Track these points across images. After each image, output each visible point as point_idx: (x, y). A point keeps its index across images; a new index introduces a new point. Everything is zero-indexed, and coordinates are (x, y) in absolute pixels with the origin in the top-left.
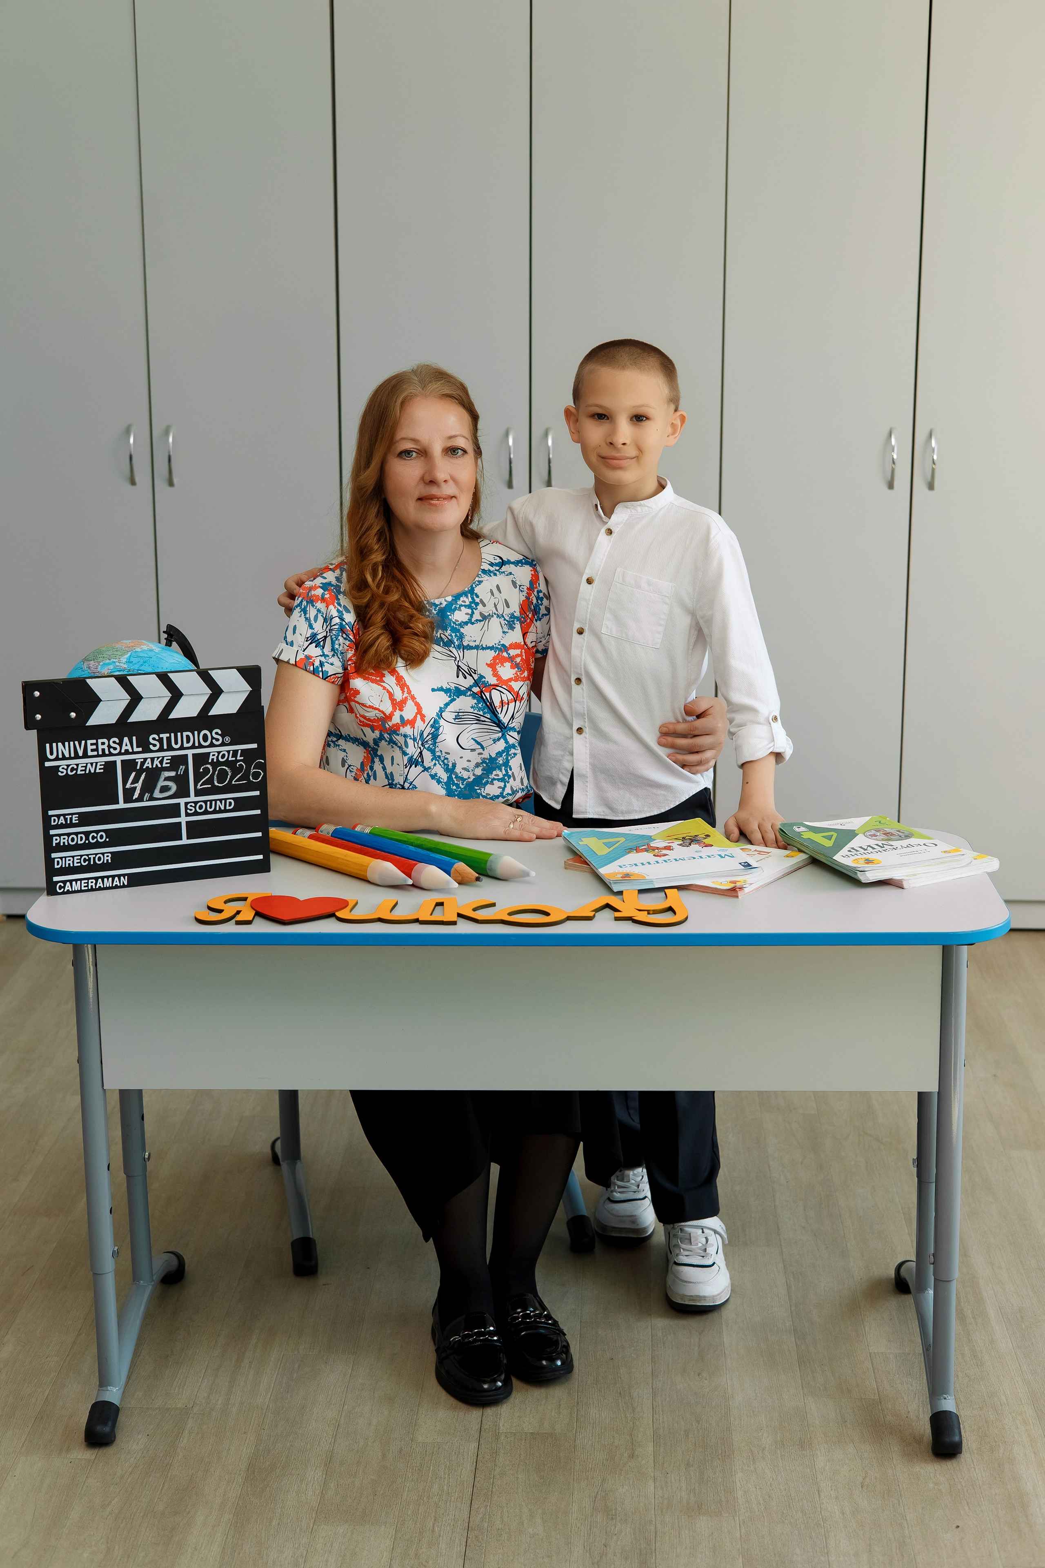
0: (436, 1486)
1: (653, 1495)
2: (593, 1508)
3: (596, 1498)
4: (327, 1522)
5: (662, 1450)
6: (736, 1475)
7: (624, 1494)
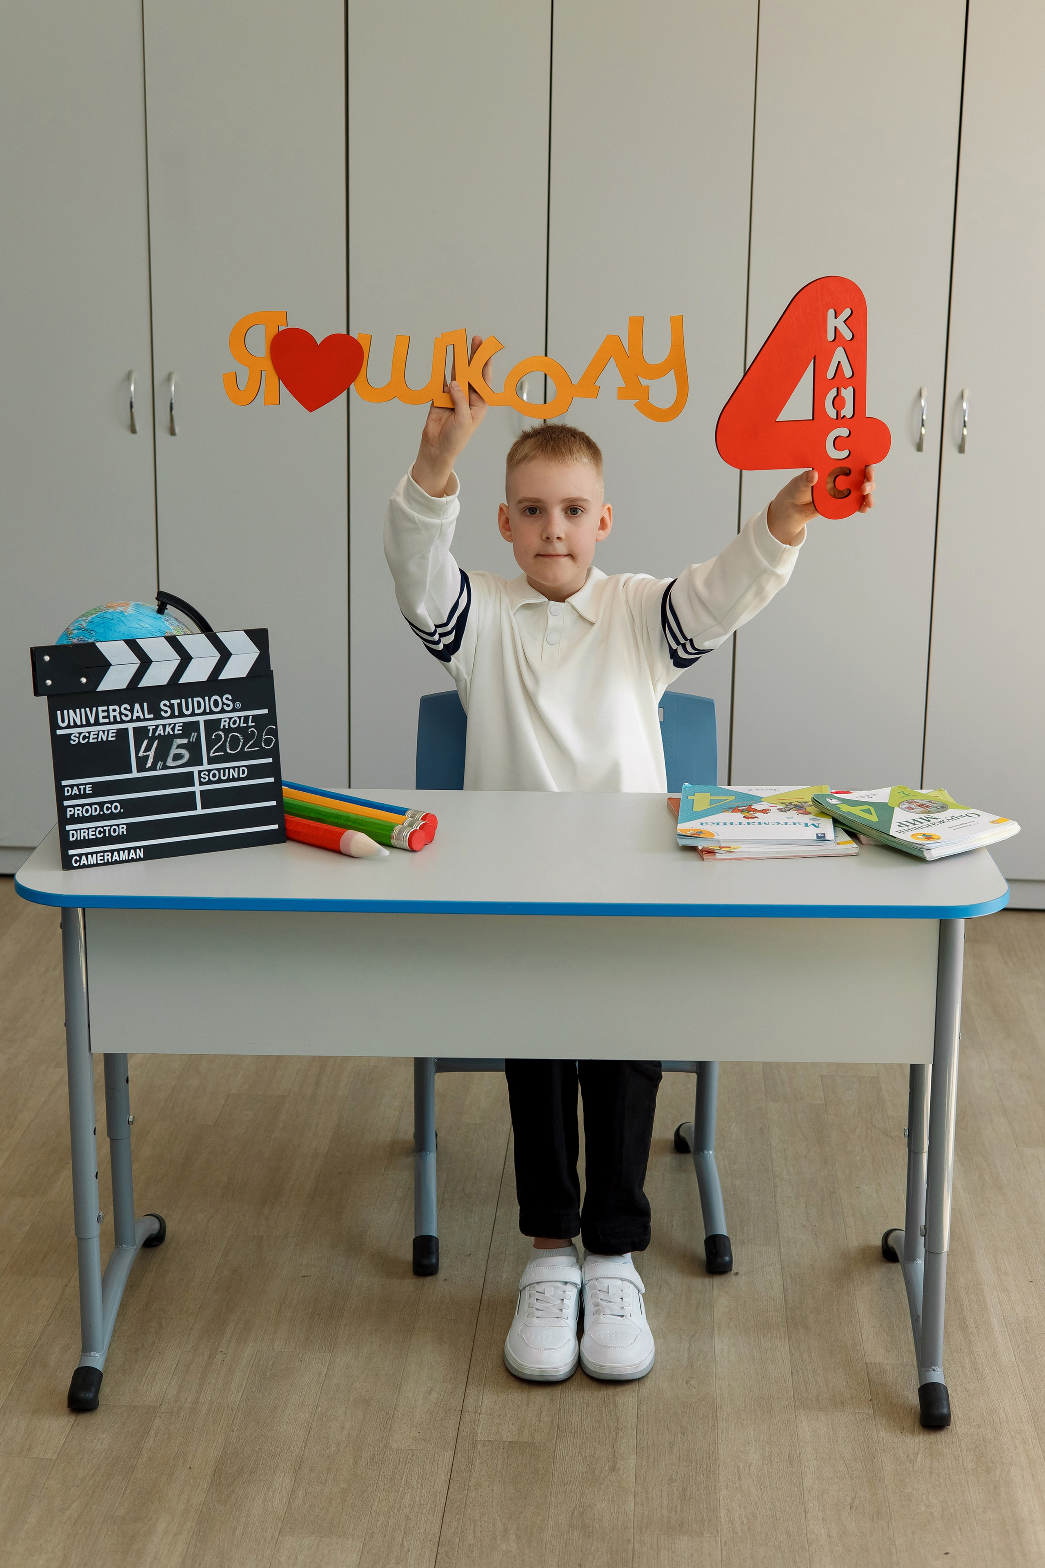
0: (408, 1497)
1: (635, 1510)
2: (570, 1525)
3: (573, 1513)
4: (291, 1533)
5: (644, 1463)
6: (720, 1493)
7: (603, 1509)
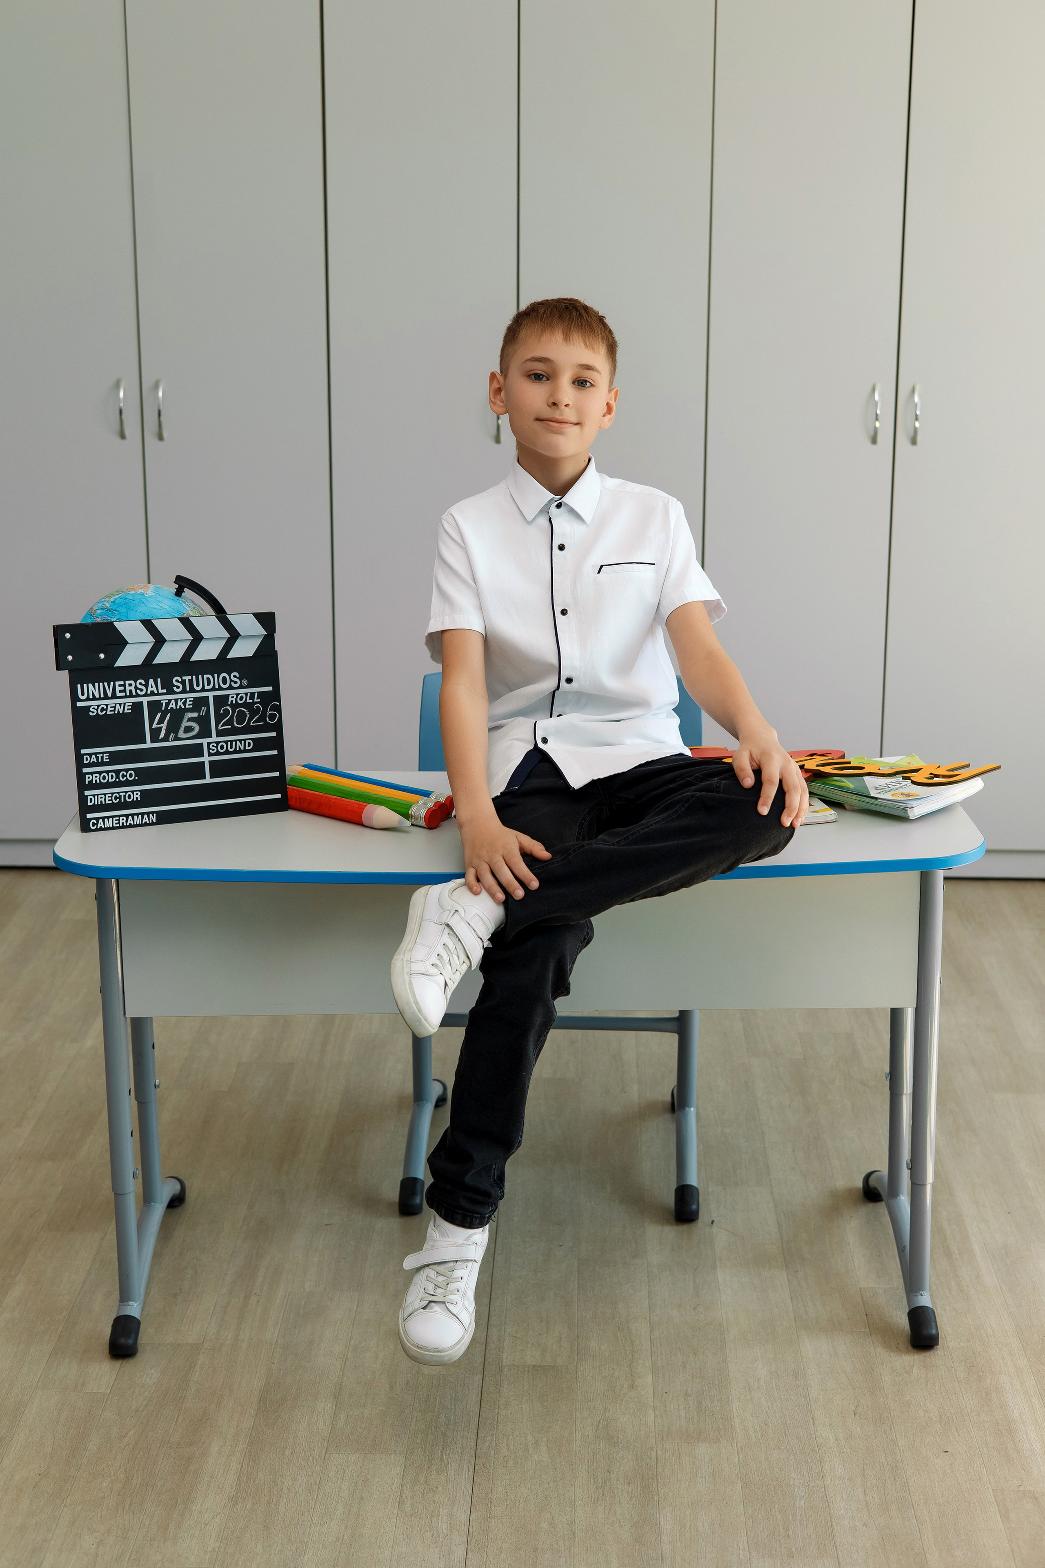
0: (442, 1416)
1: (654, 1423)
2: (596, 1436)
3: (598, 1426)
4: (338, 1451)
5: (661, 1381)
6: (733, 1404)
7: (625, 1422)
